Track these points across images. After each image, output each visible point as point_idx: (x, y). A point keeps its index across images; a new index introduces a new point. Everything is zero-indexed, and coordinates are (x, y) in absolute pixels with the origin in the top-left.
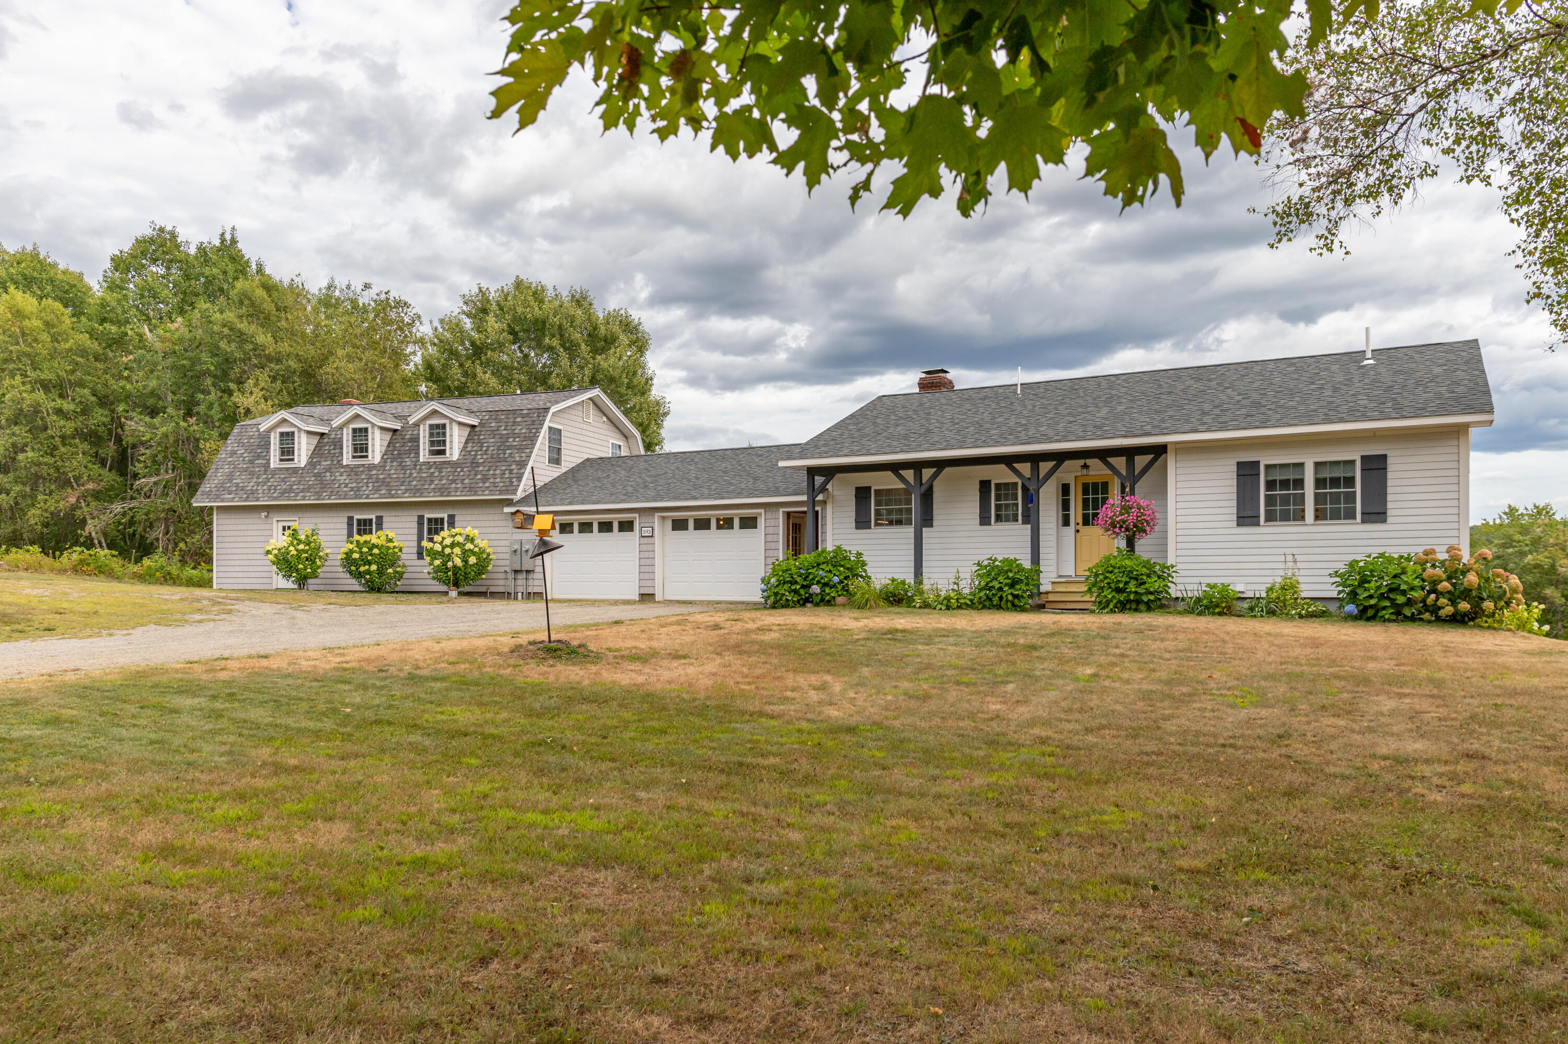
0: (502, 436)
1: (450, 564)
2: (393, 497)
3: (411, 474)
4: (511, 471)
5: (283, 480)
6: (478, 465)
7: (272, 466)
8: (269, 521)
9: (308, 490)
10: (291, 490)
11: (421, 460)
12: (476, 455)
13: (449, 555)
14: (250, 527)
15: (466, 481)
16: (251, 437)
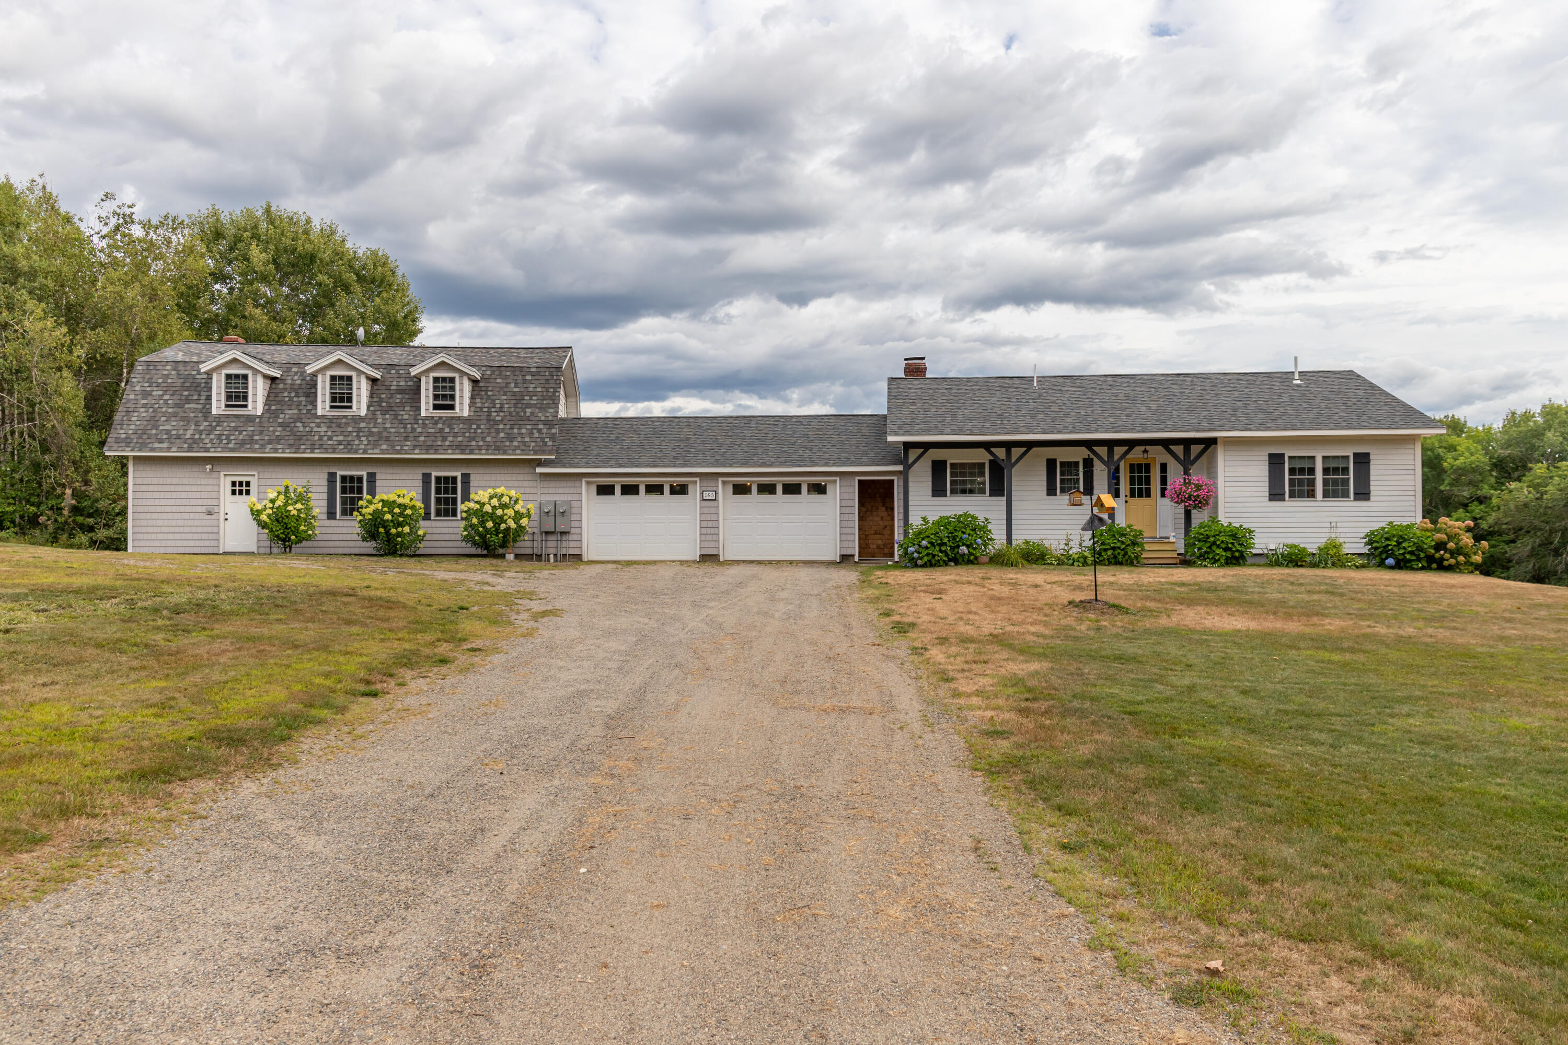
0: (514, 394)
1: (503, 526)
2: (399, 452)
3: (414, 430)
4: (540, 431)
5: (235, 429)
6: (497, 423)
7: (214, 411)
8: (215, 475)
9: (278, 440)
10: (251, 440)
11: (423, 413)
12: (489, 412)
13: (501, 517)
14: (185, 481)
15: (488, 439)
16: (167, 377)
